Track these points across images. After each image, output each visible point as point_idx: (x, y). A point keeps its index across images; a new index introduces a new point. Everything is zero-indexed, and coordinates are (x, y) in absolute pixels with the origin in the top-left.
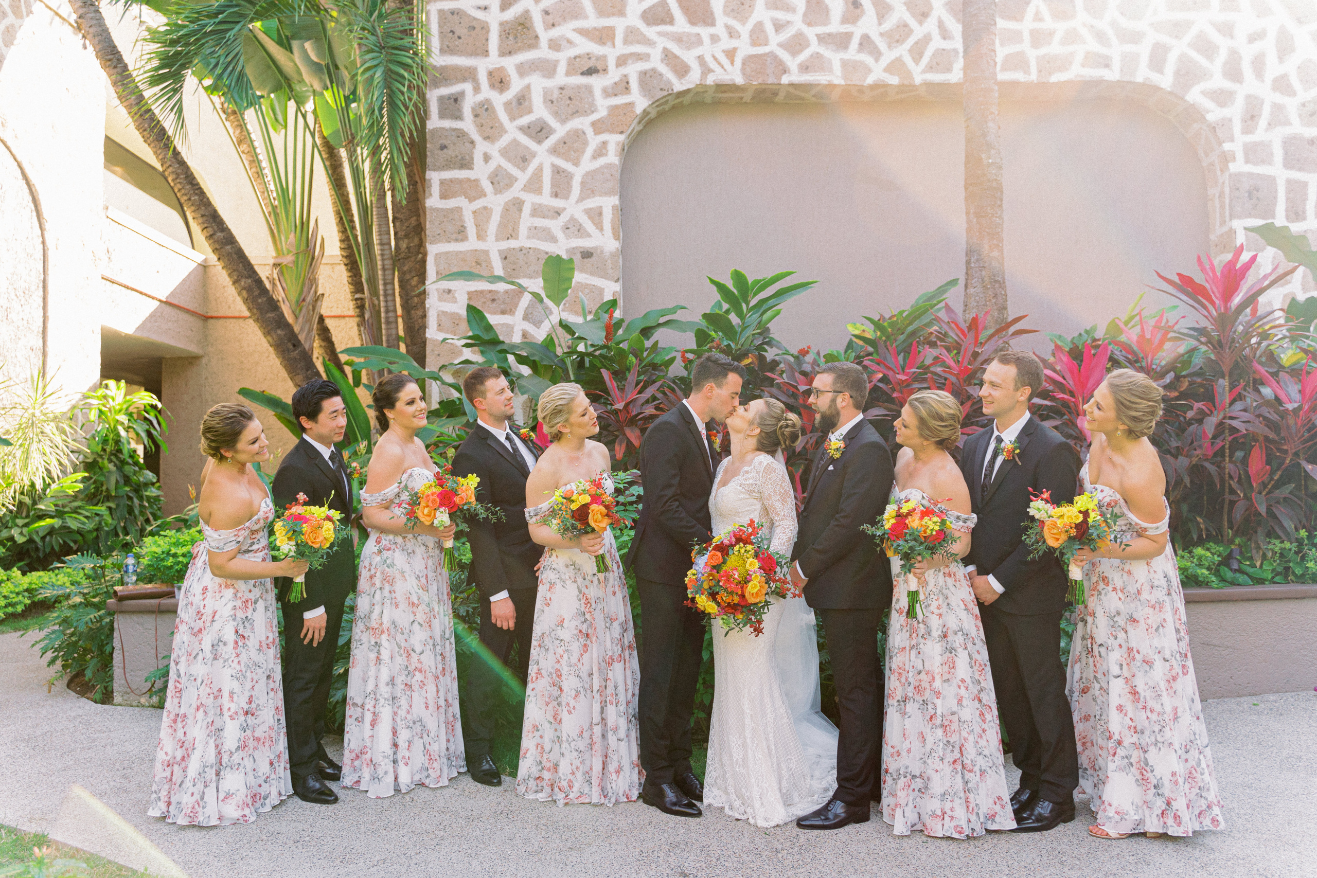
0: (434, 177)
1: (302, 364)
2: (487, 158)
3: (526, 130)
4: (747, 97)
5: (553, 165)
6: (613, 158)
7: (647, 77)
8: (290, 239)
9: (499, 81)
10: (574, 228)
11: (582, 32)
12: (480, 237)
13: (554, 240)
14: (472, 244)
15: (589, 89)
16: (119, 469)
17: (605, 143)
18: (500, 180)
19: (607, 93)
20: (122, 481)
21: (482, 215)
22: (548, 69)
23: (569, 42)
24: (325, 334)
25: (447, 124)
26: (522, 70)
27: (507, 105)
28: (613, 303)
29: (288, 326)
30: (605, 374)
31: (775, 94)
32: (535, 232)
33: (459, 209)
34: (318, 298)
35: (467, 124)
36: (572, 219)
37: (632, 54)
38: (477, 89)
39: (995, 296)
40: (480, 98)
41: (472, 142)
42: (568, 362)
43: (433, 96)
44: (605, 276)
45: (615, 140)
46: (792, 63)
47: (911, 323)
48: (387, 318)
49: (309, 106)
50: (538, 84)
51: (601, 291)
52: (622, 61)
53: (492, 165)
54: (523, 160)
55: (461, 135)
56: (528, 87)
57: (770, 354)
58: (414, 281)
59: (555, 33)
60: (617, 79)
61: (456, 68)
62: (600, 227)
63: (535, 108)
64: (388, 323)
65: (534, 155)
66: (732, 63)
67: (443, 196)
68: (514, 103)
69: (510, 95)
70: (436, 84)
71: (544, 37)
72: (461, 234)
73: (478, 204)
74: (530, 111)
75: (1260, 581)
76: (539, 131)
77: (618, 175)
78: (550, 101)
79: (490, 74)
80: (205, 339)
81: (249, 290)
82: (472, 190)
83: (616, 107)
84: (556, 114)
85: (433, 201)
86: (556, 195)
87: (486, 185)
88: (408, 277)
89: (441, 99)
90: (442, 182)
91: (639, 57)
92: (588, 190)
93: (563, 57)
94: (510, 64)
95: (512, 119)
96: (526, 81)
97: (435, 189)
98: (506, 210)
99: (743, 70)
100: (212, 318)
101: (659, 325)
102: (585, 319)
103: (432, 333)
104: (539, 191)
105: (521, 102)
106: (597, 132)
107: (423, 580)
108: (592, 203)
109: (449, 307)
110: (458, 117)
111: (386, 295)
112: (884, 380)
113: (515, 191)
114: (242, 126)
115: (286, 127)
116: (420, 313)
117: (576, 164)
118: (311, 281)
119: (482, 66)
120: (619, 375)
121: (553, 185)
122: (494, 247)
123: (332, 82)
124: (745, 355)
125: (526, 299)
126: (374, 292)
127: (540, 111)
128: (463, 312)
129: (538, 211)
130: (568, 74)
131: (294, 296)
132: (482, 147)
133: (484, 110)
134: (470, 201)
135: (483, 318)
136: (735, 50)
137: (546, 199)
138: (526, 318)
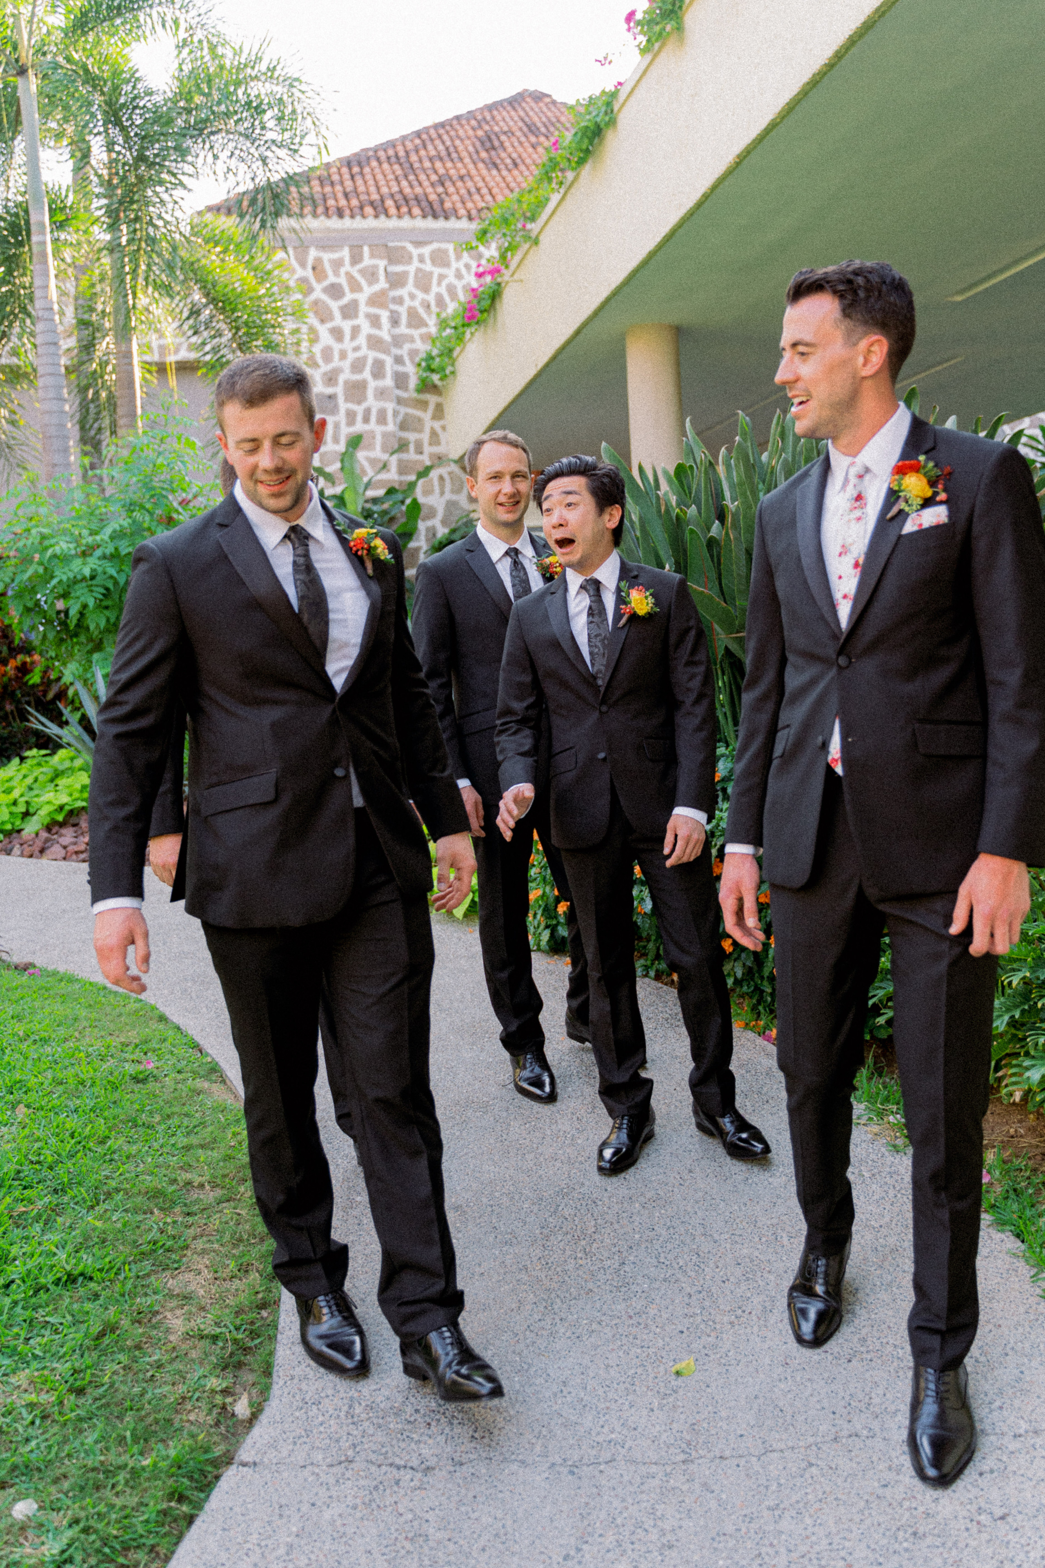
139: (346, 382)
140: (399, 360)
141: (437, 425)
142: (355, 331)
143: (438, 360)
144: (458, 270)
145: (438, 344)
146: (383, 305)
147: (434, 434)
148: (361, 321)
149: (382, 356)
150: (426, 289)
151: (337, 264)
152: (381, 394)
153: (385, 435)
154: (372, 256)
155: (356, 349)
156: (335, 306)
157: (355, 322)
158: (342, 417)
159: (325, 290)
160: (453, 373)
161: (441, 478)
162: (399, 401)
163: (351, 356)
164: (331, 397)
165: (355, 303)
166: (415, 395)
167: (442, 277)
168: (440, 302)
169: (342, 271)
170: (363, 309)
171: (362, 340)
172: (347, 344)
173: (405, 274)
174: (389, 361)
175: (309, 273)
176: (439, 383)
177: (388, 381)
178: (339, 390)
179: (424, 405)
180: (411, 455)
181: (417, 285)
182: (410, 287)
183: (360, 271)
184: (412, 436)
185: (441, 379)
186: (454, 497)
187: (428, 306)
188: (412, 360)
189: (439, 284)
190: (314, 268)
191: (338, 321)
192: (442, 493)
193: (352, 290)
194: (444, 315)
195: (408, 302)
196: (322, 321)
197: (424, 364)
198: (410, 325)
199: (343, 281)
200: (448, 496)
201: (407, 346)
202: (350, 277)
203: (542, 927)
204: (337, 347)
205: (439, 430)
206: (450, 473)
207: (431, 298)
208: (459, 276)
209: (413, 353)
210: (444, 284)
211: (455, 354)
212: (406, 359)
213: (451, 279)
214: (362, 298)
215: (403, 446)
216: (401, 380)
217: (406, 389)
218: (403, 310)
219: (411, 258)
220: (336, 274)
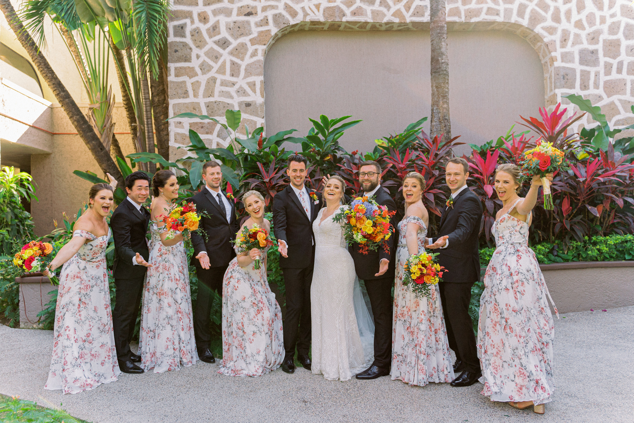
0: (172, 66)
1: (106, 158)
2: (198, 57)
3: (217, 43)
4: (326, 27)
5: (231, 61)
6: (260, 57)
7: (277, 17)
8: (98, 95)
9: (204, 19)
10: (241, 92)
12: (195, 96)
13: (232, 97)
14: (191, 99)
15: (248, 23)
16: (12, 211)
17: (256, 50)
18: (205, 68)
19: (258, 25)
20: (14, 217)
21: (196, 85)
22: (228, 12)
24: (115, 143)
25: (178, 39)
26: (215, 13)
27: (208, 30)
28: (261, 129)
29: (98, 139)
30: (259, 164)
31: (339, 26)
32: (222, 93)
33: (184, 82)
34: (112, 125)
35: (188, 40)
36: (241, 87)
37: (269, 6)
38: (193, 22)
39: (445, 126)
40: (194, 26)
41: (191, 49)
42: (240, 158)
43: (171, 25)
44: (257, 115)
45: (261, 48)
46: (348, 11)
47: (406, 139)
48: (148, 136)
49: (106, 29)
50: (223, 20)
51: (255, 123)
52: (264, 9)
53: (201, 60)
55: (185, 45)
56: (218, 21)
57: (339, 154)
58: (162, 118)
60: (262, 18)
61: (181, 12)
62: (255, 92)
63: (222, 32)
64: (149, 138)
65: (221, 55)
66: (318, 11)
67: (176, 76)
68: (211, 29)
69: (209, 25)
70: (172, 19)
72: (186, 94)
73: (194, 79)
74: (219, 33)
75: (567, 260)
76: (224, 44)
77: (263, 66)
78: (229, 29)
79: (199, 15)
80: (52, 145)
81: (78, 121)
82: (191, 73)
83: (262, 32)
84: (232, 35)
85: (171, 78)
86: (233, 75)
87: (198, 70)
88: (158, 115)
89: (175, 27)
90: (176, 69)
91: (273, 7)
92: (248, 73)
93: (235, 7)
94: (209, 10)
95: (211, 37)
96: (217, 18)
97: (172, 72)
98: (208, 82)
99: (324, 14)
100: (56, 134)
101: (284, 140)
102: (248, 136)
103: (172, 143)
104: (224, 73)
105: (215, 29)
106: (252, 44)
107: (181, 268)
108: (251, 79)
109: (180, 131)
110: (184, 36)
111: (148, 124)
112: (394, 167)
113: (212, 73)
114: (71, 38)
115: (94, 39)
116: (165, 133)
117: (242, 60)
118: (108, 117)
119: (195, 11)
120: (266, 165)
121: (231, 71)
122: (202, 101)
123: (118, 17)
124: (327, 155)
125: (218, 127)
126: (142, 122)
127: (224, 34)
128: (187, 133)
129: (224, 83)
130: (238, 15)
131: (100, 124)
132: (195, 51)
133: (196, 33)
134: (190, 78)
135: (197, 136)
136: (320, 4)
137: (227, 77)
138: (218, 136)
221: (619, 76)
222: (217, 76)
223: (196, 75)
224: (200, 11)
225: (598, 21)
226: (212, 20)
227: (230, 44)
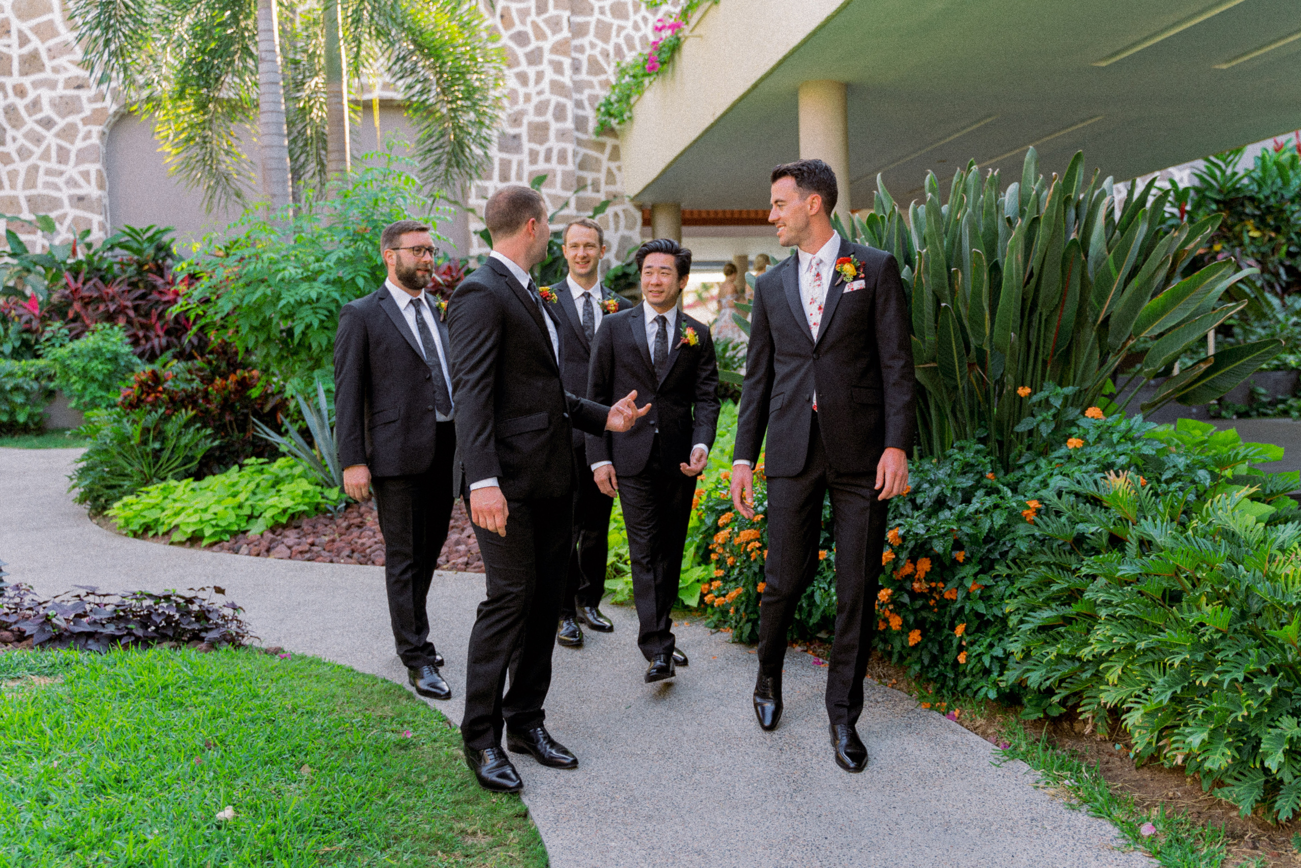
2: (14, 139)
3: (39, 122)
5: (57, 144)
6: (95, 140)
10: (71, 182)
11: (72, 62)
12: (12, 187)
13: (59, 189)
14: (8, 191)
15: (78, 98)
17: (90, 132)
18: (24, 154)
19: (92, 100)
21: (13, 175)
22: (53, 85)
23: (65, 69)
27: (26, 107)
32: (47, 185)
36: (71, 177)
38: (6, 96)
40: (8, 102)
41: (4, 130)
44: (94, 211)
45: (96, 129)
50: (46, 95)
51: (91, 221)
53: (18, 144)
54: (38, 140)
56: (39, 96)
59: (56, 62)
60: (96, 93)
62: (89, 182)
63: (44, 109)
65: (44, 137)
68: (31, 105)
69: (28, 100)
71: (48, 64)
73: (10, 167)
74: (41, 110)
76: (48, 123)
77: (101, 151)
78: (53, 104)
79: (15, 88)
82: (6, 159)
83: (97, 109)
84: (58, 113)
86: (60, 163)
87: (15, 156)
92: (80, 160)
93: (61, 77)
94: (27, 81)
95: (30, 115)
96: (38, 92)
98: (28, 171)
104: (49, 160)
105: (35, 105)
106: (85, 124)
108: (83, 167)
113: (33, 160)
117: (72, 143)
119: (9, 82)
121: (58, 156)
122: (21, 194)
127: (47, 111)
128: (4, 233)
129: (49, 172)
130: (65, 88)
132: (10, 132)
133: (11, 110)
134: (5, 166)
135: (16, 237)
137: (53, 165)
139: (530, 124)
140: (579, 104)
141: (613, 165)
142: (540, 76)
143: (616, 105)
144: (636, 23)
145: (617, 91)
146: (565, 53)
147: (610, 172)
148: (545, 67)
149: (562, 100)
150: (606, 39)
151: (524, 13)
152: (562, 135)
153: (565, 174)
154: (556, 6)
155: (540, 93)
156: (520, 52)
157: (540, 68)
158: (525, 157)
159: (512, 37)
160: (630, 118)
161: (616, 215)
162: (579, 142)
163: (535, 100)
164: (516, 137)
165: (540, 50)
166: (594, 138)
167: (621, 28)
168: (618, 50)
169: (529, 20)
170: (547, 56)
171: (545, 85)
172: (532, 89)
173: (587, 24)
174: (570, 105)
175: (497, 21)
176: (617, 127)
177: (569, 124)
178: (523, 131)
179: (601, 146)
180: (589, 193)
181: (597, 35)
182: (591, 37)
183: (546, 21)
184: (589, 176)
185: (619, 124)
186: (627, 233)
187: (608, 55)
188: (592, 105)
189: (618, 35)
190: (502, 16)
191: (524, 66)
192: (617, 229)
193: (537, 38)
194: (623, 65)
195: (588, 51)
196: (510, 66)
197: (603, 109)
198: (590, 73)
199: (529, 29)
200: (623, 231)
201: (587, 92)
202: (535, 25)
203: (744, 620)
204: (522, 91)
205: (615, 171)
206: (624, 211)
207: (611, 48)
208: (636, 27)
209: (593, 98)
210: (623, 34)
211: (632, 101)
212: (586, 104)
213: (629, 30)
214: (547, 46)
215: (581, 185)
216: (581, 124)
217: (586, 132)
218: (584, 58)
219: (592, 10)
220: (523, 22)
221: (547, 166)
222: (40, 163)
223: (13, 161)
224: (15, 82)
225: (521, 99)
226: (32, 95)
227: (55, 123)
